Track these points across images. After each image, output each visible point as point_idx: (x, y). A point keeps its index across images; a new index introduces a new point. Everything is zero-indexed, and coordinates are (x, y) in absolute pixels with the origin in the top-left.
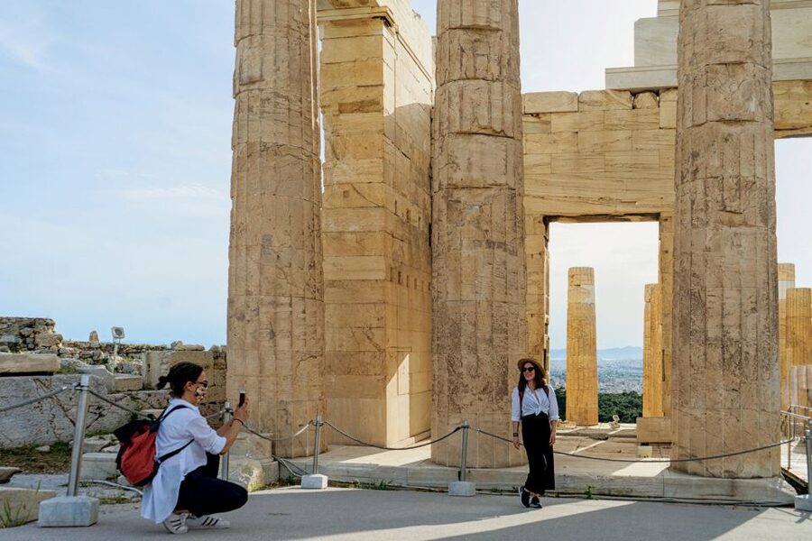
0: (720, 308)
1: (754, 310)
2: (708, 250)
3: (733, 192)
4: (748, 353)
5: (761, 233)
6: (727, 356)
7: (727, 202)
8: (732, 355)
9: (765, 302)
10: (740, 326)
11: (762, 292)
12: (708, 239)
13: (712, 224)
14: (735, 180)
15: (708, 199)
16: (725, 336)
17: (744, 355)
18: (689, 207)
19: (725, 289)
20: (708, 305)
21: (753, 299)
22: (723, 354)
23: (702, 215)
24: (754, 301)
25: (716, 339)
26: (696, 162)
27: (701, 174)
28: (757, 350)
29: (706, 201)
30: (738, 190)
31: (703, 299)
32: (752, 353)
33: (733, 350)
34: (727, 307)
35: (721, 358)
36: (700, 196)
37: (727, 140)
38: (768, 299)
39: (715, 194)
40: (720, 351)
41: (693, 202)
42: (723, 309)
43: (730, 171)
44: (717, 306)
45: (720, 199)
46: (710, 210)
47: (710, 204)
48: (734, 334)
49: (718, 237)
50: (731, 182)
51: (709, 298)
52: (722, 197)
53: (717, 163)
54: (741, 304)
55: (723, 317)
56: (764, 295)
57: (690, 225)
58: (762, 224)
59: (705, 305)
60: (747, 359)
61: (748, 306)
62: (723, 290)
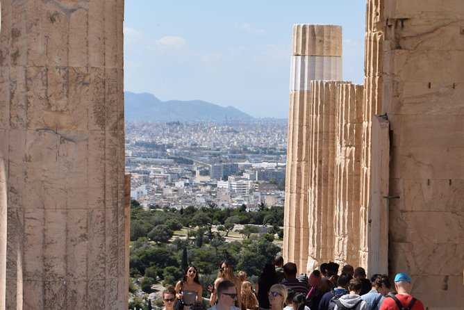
0: (42, 234)
1: (84, 237)
2: (28, 159)
3: (60, 86)
4: (75, 292)
5: (96, 139)
6: (49, 296)
7: (53, 101)
8: (55, 295)
9: (100, 226)
10: (66, 258)
11: (96, 213)
12: (28, 145)
13: (33, 127)
14: (63, 72)
15: (30, 93)
16: (46, 270)
17: (70, 294)
18: (8, 99)
19: (48, 211)
20: (27, 231)
21: (83, 224)
22: (45, 293)
23: (22, 113)
24: (84, 225)
25: (35, 275)
26: (17, 43)
27: (22, 60)
28: (87, 289)
29: (27, 96)
30: (67, 85)
31: (22, 223)
32: (81, 291)
33: (56, 288)
34: (49, 234)
35: (41, 299)
36: (20, 89)
37: (52, 20)
38: (104, 221)
39: (38, 88)
40: (40, 289)
41: (12, 95)
42: (44, 236)
43: (56, 59)
44: (38, 232)
45: (43, 95)
46: (31, 109)
47: (31, 101)
48: (59, 268)
49: (40, 144)
50: (59, 74)
51: (28, 222)
52: (46, 93)
53: (41, 49)
54: (67, 231)
55: (45, 246)
56: (98, 216)
57: (8, 123)
58: (97, 127)
59: (23, 230)
60: (73, 299)
61: (77, 232)
62: (45, 213)
